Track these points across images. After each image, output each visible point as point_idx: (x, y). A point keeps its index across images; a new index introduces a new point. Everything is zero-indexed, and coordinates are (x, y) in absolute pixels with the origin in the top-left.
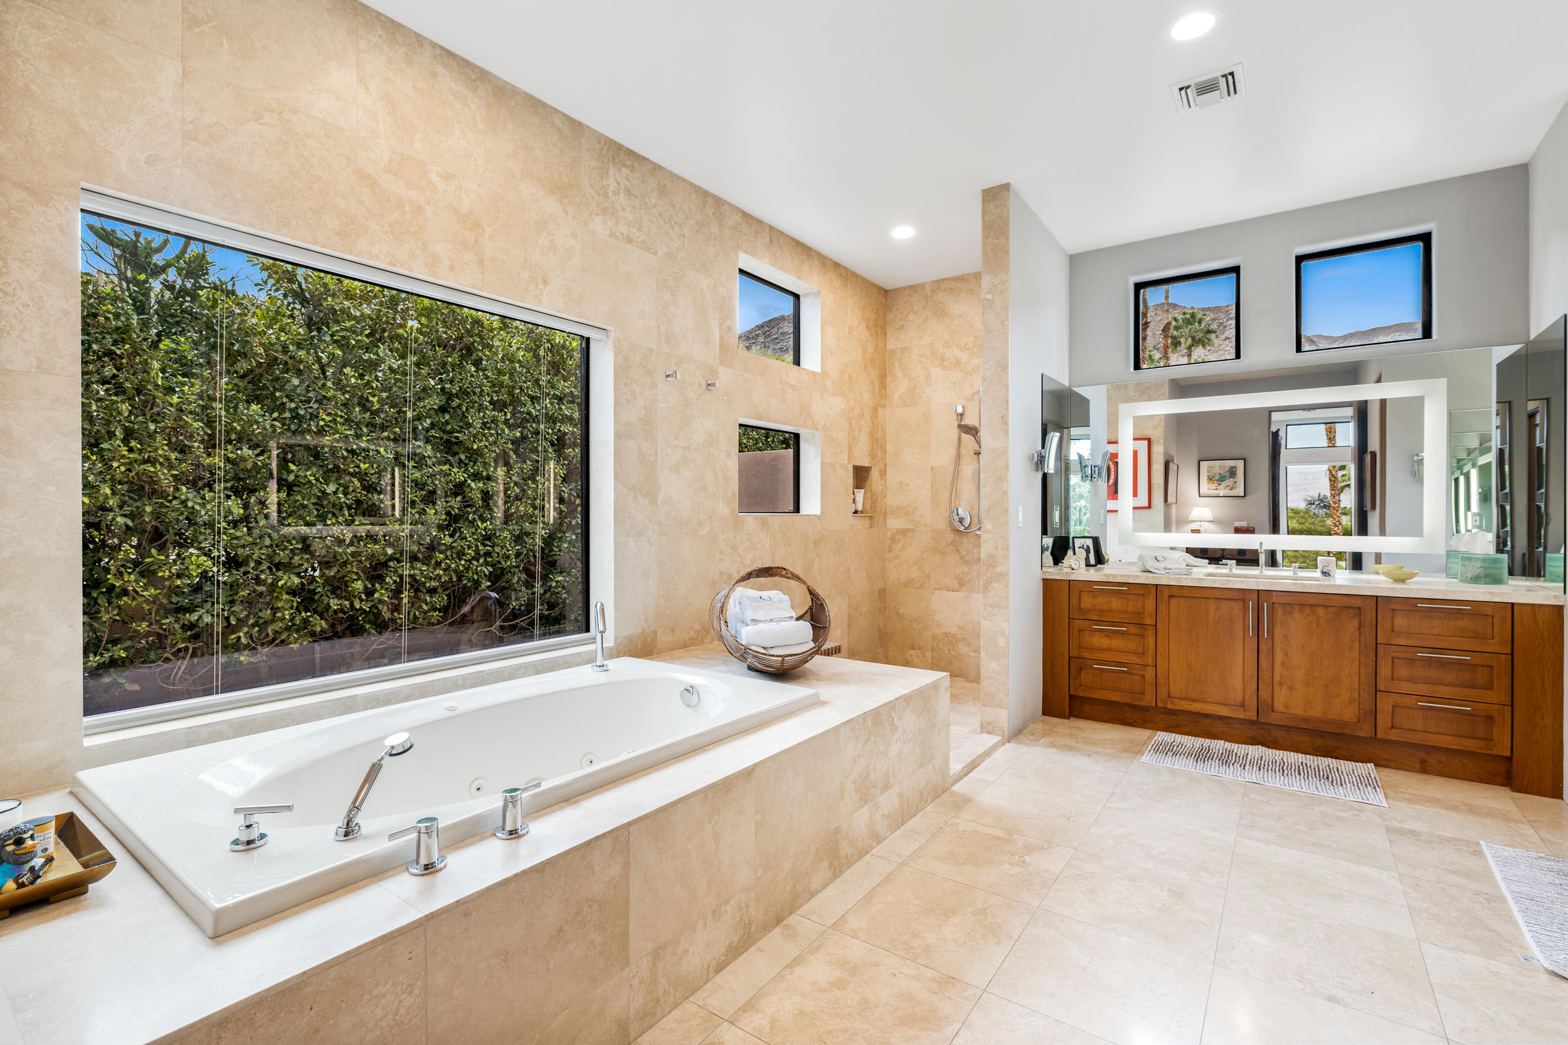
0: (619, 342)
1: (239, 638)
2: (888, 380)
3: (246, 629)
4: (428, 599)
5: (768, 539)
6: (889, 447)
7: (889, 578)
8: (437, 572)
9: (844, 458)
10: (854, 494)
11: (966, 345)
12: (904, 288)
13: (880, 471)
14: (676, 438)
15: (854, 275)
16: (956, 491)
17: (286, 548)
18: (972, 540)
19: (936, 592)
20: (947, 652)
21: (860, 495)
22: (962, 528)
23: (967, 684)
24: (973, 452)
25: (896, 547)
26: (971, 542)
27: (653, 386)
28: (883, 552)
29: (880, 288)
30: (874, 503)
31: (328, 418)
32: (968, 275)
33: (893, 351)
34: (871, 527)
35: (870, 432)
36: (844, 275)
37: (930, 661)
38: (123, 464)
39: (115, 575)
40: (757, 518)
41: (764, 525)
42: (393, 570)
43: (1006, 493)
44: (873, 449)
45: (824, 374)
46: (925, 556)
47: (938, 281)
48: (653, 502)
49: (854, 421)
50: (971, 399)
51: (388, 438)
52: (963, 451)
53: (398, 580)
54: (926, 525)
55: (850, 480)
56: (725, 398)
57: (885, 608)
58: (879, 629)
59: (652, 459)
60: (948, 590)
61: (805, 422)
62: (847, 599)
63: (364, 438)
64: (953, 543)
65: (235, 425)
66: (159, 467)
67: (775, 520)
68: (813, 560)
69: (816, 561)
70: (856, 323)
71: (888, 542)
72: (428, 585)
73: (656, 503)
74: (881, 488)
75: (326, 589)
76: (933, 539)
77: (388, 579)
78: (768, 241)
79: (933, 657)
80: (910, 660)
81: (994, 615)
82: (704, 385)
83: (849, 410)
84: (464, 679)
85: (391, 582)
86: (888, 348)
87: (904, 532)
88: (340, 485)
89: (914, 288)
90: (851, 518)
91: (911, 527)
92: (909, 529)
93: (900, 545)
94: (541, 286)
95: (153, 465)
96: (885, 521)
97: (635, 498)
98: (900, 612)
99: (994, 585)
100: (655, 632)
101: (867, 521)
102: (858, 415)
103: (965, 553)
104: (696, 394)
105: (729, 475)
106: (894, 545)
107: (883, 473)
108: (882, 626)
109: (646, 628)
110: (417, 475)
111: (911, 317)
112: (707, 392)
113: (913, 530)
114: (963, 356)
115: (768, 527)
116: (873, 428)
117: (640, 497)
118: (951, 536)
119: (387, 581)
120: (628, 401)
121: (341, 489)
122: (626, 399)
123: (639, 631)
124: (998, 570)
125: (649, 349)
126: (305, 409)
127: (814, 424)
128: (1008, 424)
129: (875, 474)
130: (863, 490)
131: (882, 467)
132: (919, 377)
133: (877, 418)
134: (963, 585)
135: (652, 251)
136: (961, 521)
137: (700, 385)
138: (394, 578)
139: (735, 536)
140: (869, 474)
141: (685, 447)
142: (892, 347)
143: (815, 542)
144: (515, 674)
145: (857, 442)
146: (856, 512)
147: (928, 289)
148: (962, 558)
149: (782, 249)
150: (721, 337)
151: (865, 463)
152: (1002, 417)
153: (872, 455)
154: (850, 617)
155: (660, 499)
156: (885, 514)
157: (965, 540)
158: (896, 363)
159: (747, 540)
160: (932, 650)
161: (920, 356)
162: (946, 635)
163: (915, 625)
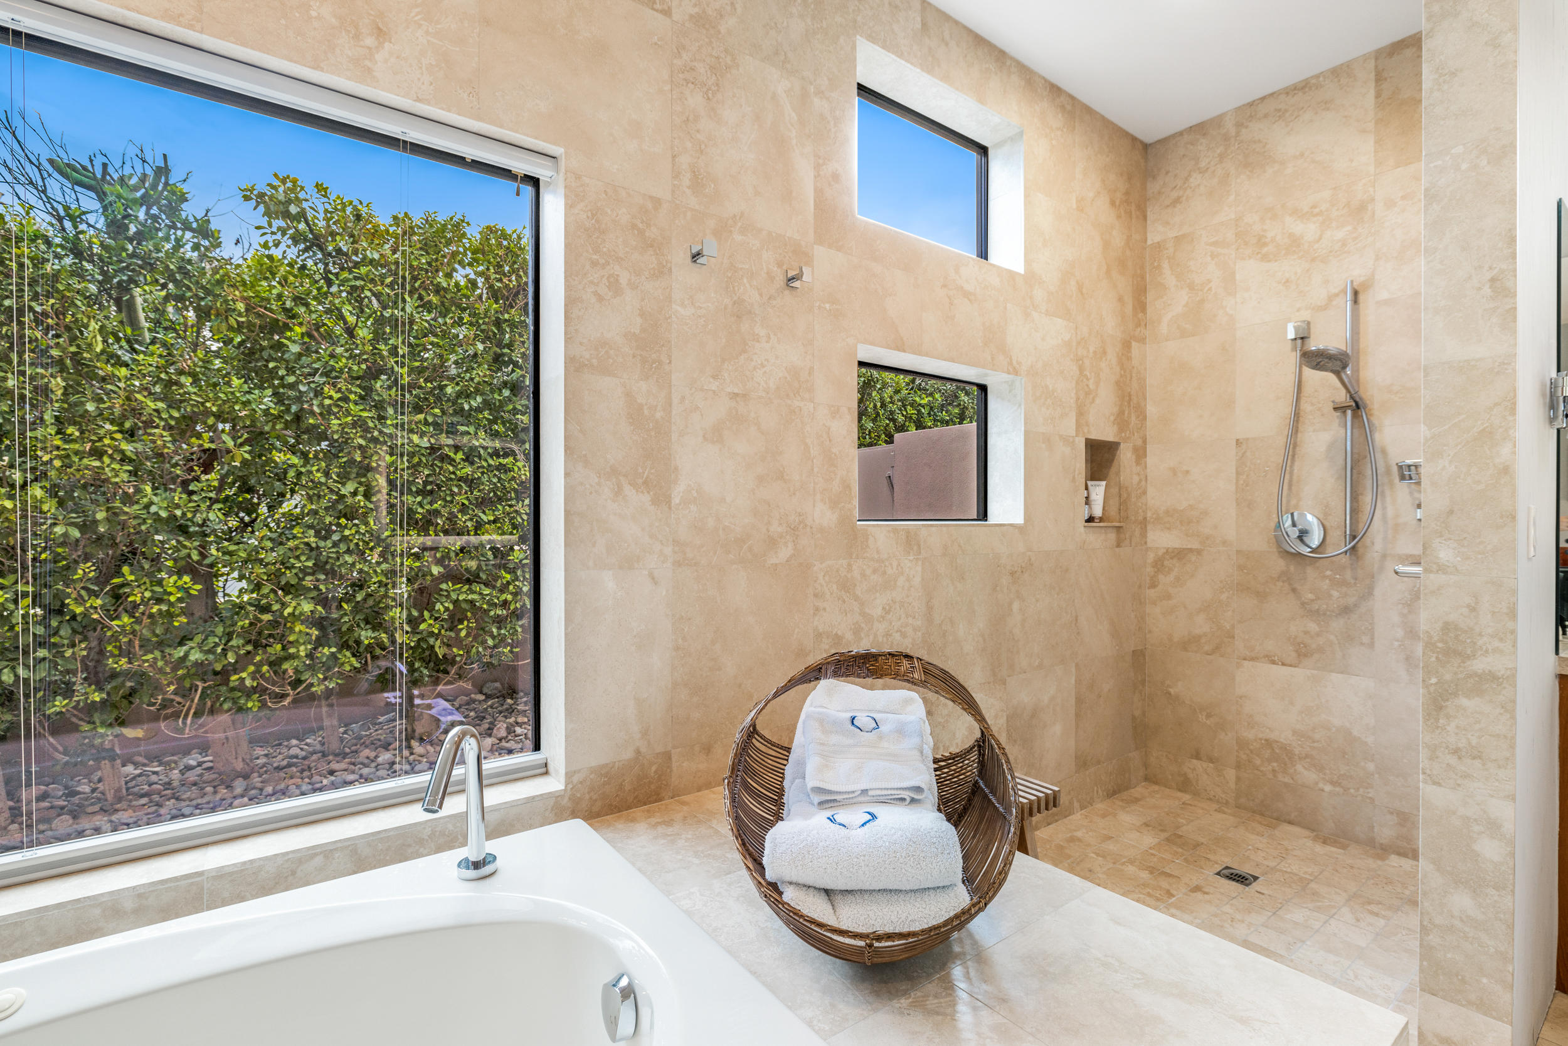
0: (578, 177)
1: (243, 679)
2: (1150, 296)
3: (252, 668)
4: (495, 630)
5: (919, 568)
6: (1151, 410)
7: (1150, 632)
8: (503, 597)
9: (1069, 426)
10: (1087, 488)
11: (1314, 207)
12: (1181, 133)
13: (1136, 450)
14: (715, 377)
15: (1088, 110)
16: (1290, 481)
17: (293, 567)
18: (1328, 573)
19: (1246, 663)
20: (1270, 776)
21: (1098, 491)
22: (1305, 550)
23: (1320, 849)
24: (1331, 405)
25: (1165, 580)
26: (1325, 577)
27: (662, 271)
28: (1140, 587)
29: (1134, 139)
30: (1123, 504)
31: (336, 396)
32: (1317, 76)
33: (1159, 247)
34: (1118, 546)
35: (1117, 383)
36: (1069, 107)
37: (1232, 785)
38: (57, 457)
39: (76, 599)
40: (895, 530)
41: (911, 543)
42: (445, 593)
43: (1506, 470)
44: (1121, 413)
45: (1031, 277)
46: (1224, 597)
47: (1251, 104)
48: (662, 499)
49: (1087, 362)
50: (1324, 308)
51: (426, 423)
52: (1305, 406)
53: (451, 607)
54: (1224, 543)
55: (1080, 464)
56: (827, 306)
57: (1143, 682)
58: (1134, 718)
59: (658, 415)
60: (1274, 662)
61: (993, 359)
62: (1073, 670)
63: (389, 422)
64: (1285, 576)
65: (208, 405)
66: (106, 460)
67: (932, 533)
68: (1010, 604)
69: (1016, 606)
70: (1091, 195)
71: (1150, 570)
72: (492, 613)
73: (669, 503)
74: (1136, 479)
75: (357, 618)
76: (1241, 568)
77: (438, 606)
78: (919, 26)
79: (1238, 779)
80: (1191, 776)
81: (1466, 776)
82: (780, 280)
83: (1079, 343)
84: (140, 896)
85: (442, 609)
86: (1149, 242)
87: (1180, 554)
88: (360, 483)
89: (1200, 129)
90: (1082, 530)
91: (1195, 545)
92: (1191, 550)
93: (1171, 577)
94: (370, 41)
95: (100, 458)
96: (1144, 534)
97: (618, 492)
98: (1172, 691)
99: (1464, 701)
100: (667, 756)
101: (1112, 536)
102: (1095, 352)
103: (1311, 596)
104: (761, 295)
105: (834, 450)
106: (1161, 577)
107: (1140, 454)
108: (1137, 713)
109: (643, 750)
110: (468, 470)
111: (1195, 179)
112: (787, 292)
113: (1199, 552)
114: (1308, 230)
115: (919, 546)
116: (1121, 376)
117: (628, 490)
118: (1279, 564)
119: (437, 608)
120: (600, 298)
121: (361, 489)
122: (596, 293)
123: (628, 754)
124: (1479, 665)
125: (651, 197)
126: (309, 383)
127: (1011, 363)
128: (1514, 295)
129: (1125, 455)
130: (1104, 483)
131: (1139, 442)
132: (1209, 281)
133: (1129, 359)
134: (1305, 655)
135: (658, 6)
136: (1302, 535)
137: (771, 278)
138: (446, 605)
139: (850, 565)
140: (1114, 456)
141: (737, 395)
142: (1157, 239)
143: (1012, 574)
144: (293, 873)
145: (1093, 401)
146: (1090, 519)
147: (1229, 126)
148: (1303, 604)
149: (947, 44)
150: (819, 193)
151: (1106, 434)
152: (1493, 280)
153: (1121, 421)
154: (1079, 701)
155: (677, 494)
156: (1144, 524)
157: (1310, 572)
158: (1166, 265)
159: (875, 571)
160: (1238, 766)
161: (1215, 244)
162: (1269, 743)
163: (1202, 717)
